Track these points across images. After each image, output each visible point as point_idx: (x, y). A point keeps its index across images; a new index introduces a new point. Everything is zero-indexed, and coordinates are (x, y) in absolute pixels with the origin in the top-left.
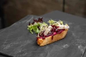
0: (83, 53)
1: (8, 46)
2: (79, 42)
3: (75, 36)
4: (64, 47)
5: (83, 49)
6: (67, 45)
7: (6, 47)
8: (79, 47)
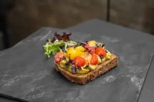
0: (140, 89)
1: (11, 80)
2: (131, 71)
3: (124, 61)
4: (107, 80)
5: (139, 82)
6: (112, 77)
7: (7, 82)
8: (132, 79)
